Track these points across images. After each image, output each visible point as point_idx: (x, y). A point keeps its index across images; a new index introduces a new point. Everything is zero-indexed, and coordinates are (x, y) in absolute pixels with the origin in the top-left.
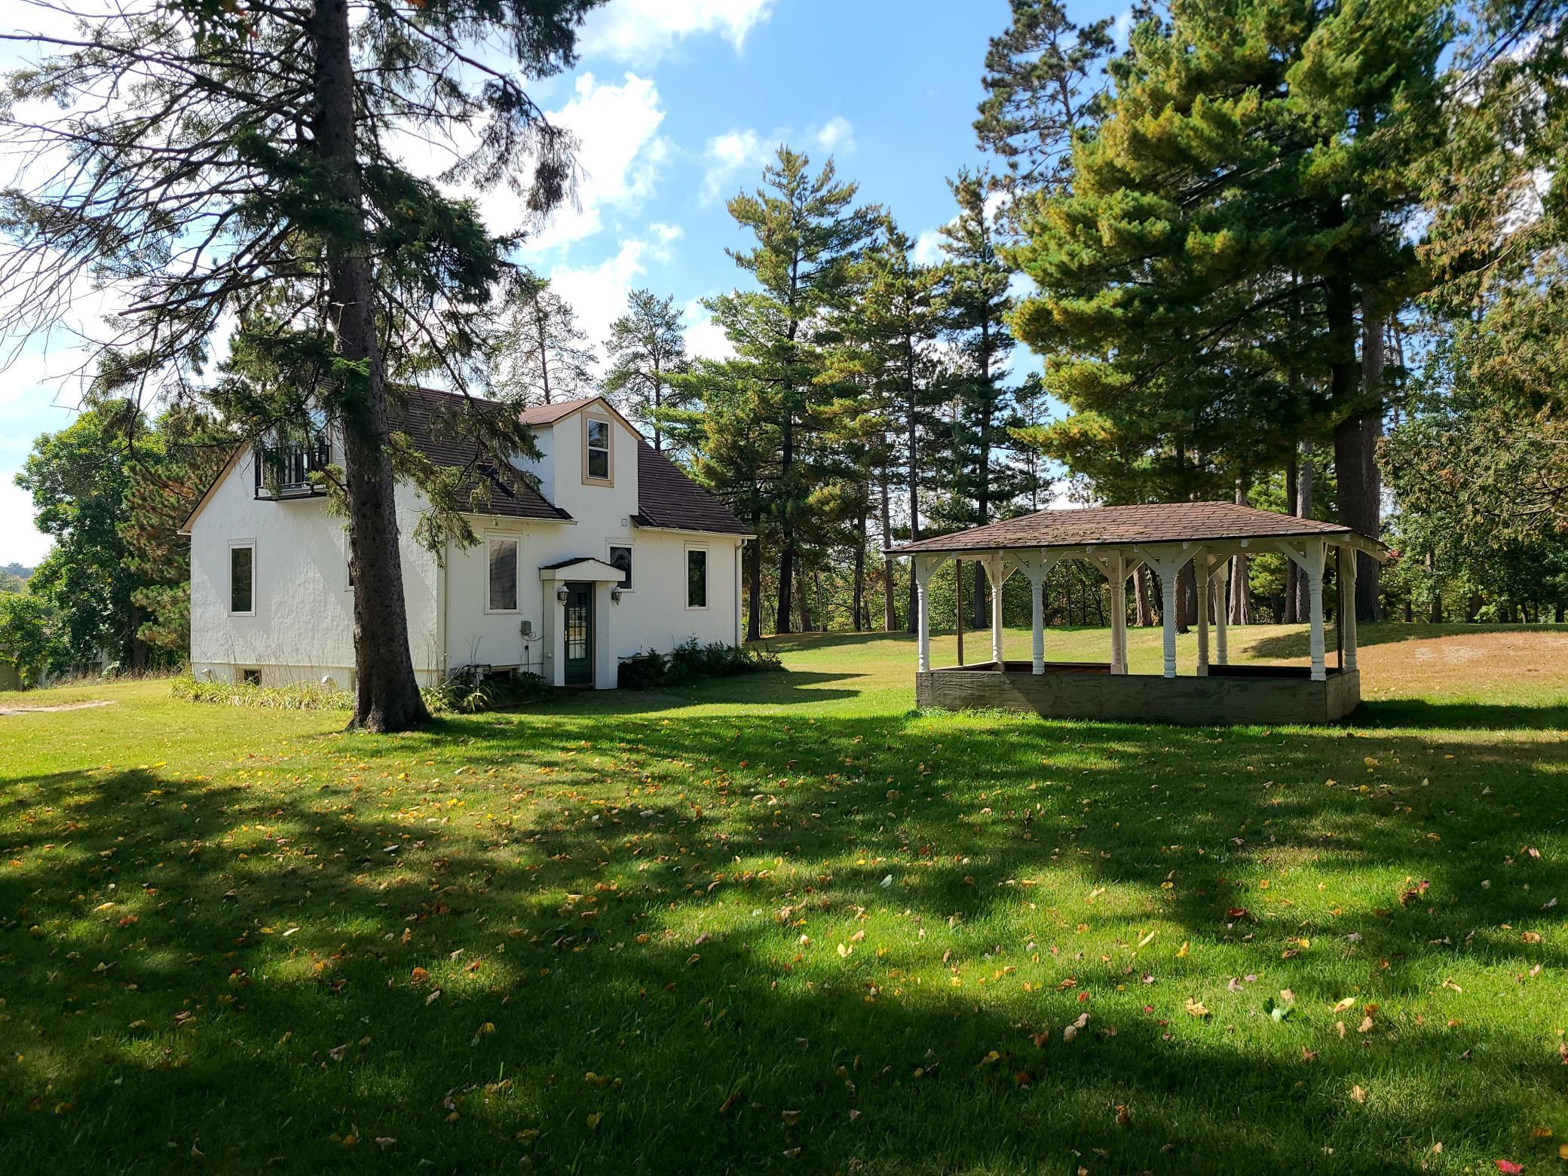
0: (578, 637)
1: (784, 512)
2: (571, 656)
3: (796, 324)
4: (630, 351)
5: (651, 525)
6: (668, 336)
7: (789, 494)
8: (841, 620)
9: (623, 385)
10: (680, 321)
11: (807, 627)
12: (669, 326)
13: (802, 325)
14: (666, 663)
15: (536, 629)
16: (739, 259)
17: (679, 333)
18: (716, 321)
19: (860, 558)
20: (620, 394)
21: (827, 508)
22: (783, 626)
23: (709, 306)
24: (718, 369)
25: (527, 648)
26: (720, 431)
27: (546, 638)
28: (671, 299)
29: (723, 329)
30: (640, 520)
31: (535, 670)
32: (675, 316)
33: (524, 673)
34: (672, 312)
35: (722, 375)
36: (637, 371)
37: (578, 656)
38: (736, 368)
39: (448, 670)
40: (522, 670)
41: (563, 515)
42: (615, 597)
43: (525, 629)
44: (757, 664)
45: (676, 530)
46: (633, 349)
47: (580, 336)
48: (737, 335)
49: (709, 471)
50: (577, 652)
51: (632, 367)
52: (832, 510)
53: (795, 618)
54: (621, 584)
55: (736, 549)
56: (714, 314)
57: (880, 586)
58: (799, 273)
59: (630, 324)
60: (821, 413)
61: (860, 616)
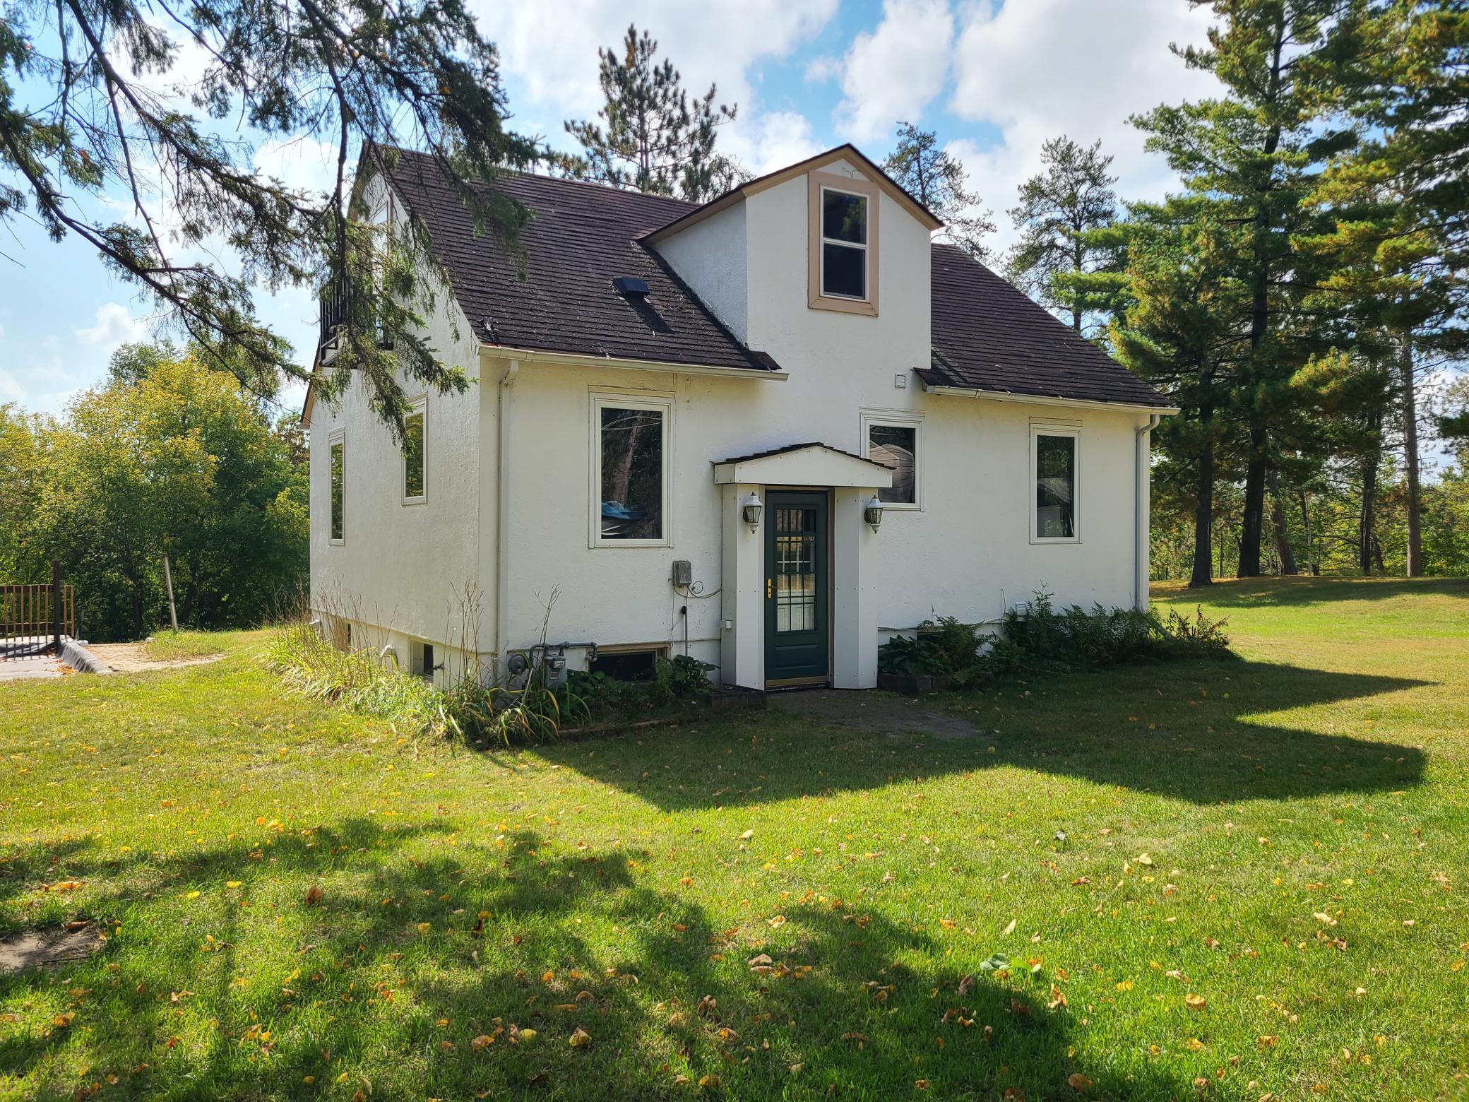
0: (796, 592)
1: (1251, 401)
2: (782, 626)
3: (1276, 131)
4: (1042, 219)
5: (953, 384)
6: (1094, 194)
7: (1259, 376)
8: (1339, 558)
9: (1032, 264)
10: (1108, 172)
11: (1289, 568)
12: (1095, 181)
13: (1286, 136)
14: (979, 642)
15: (702, 575)
16: (1190, 56)
17: (1108, 188)
18: (1152, 145)
19: (1368, 474)
20: (1031, 274)
21: (1324, 391)
22: (1249, 565)
23: (1142, 124)
24: (1155, 215)
25: (684, 611)
26: (1153, 292)
27: (724, 592)
28: (1098, 145)
29: (1164, 156)
30: (927, 378)
31: (699, 653)
32: (1102, 166)
33: (679, 659)
34: (1100, 161)
35: (1161, 221)
36: (1052, 245)
37: (797, 626)
38: (1182, 209)
39: (502, 654)
40: (674, 652)
41: (762, 362)
42: (870, 517)
43: (680, 575)
44: (1176, 642)
45: (1007, 396)
46: (1047, 216)
47: (973, 200)
48: (1184, 160)
49: (1132, 348)
50: (794, 619)
51: (1046, 238)
52: (1333, 393)
53: (1268, 555)
54: (886, 495)
55: (1139, 432)
56: (1149, 135)
57: (1400, 512)
58: (1283, 61)
59: (1044, 186)
60: (1316, 247)
61: (1369, 552)
